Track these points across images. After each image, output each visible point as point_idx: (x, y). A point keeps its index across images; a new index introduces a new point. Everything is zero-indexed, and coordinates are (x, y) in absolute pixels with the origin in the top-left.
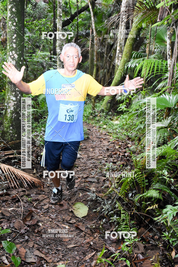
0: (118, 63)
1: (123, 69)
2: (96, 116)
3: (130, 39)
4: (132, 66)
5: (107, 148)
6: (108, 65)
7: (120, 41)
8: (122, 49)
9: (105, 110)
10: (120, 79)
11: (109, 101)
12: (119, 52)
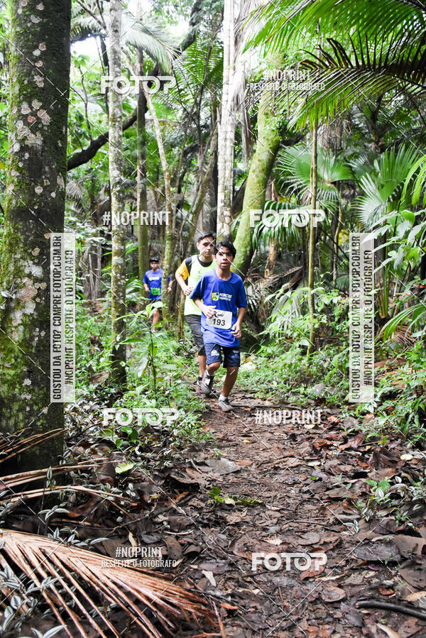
7: (224, 182)
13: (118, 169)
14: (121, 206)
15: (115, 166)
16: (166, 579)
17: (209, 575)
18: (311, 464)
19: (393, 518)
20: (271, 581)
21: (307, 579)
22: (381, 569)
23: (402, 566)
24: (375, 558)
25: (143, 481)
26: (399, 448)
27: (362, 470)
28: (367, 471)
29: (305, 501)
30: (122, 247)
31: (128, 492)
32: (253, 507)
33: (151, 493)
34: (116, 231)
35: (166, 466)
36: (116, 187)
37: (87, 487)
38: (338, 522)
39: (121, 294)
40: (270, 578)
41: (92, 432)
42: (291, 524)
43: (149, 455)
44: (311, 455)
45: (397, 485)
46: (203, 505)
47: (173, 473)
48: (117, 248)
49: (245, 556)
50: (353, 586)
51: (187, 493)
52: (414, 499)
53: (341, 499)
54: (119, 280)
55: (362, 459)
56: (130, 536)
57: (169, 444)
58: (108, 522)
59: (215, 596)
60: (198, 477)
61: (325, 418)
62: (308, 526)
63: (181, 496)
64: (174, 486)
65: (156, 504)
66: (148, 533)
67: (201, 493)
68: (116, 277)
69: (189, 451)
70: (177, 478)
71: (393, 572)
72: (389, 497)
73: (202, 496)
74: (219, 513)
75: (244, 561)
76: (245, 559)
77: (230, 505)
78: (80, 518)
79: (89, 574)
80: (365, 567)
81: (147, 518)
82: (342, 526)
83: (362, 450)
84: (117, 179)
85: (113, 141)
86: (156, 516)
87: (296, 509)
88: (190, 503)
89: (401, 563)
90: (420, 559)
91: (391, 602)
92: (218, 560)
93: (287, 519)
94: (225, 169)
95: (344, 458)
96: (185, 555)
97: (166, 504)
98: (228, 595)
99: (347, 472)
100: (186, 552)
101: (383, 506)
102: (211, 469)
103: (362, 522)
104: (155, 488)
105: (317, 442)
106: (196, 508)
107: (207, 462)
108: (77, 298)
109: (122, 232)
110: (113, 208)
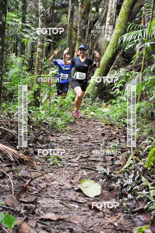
0: (107, 38)
1: (115, 44)
3: (126, 6)
4: (127, 40)
5: (102, 133)
6: (90, 44)
7: (111, 11)
8: (113, 21)
9: (91, 94)
10: (111, 56)
11: (97, 84)
12: (109, 25)
14: (43, 24)
15: (42, 4)
30: (42, 44)
34: (40, 36)
35: (41, 133)
36: (41, 14)
39: (40, 66)
43: (36, 129)
48: (40, 44)
54: (40, 59)
56: (18, 146)
60: (53, 139)
68: (38, 58)
69: (55, 132)
80: (90, 161)
84: (42, 10)
107: (60, 136)
108: (24, 67)
109: (43, 37)
110: (39, 24)
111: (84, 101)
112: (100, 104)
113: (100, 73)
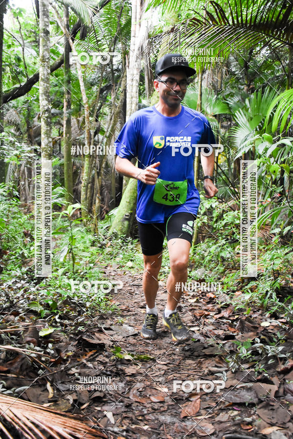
2: (102, 247)
9: (119, 233)
11: (127, 217)
13: (46, 100)
14: (48, 129)
15: (44, 97)
16: (75, 418)
17: (109, 415)
18: (192, 329)
19: (253, 370)
20: (157, 419)
21: (185, 417)
22: (243, 409)
23: (259, 407)
24: (238, 400)
25: (61, 342)
26: (260, 317)
27: (231, 334)
28: (234, 334)
29: (186, 357)
31: (48, 350)
32: (146, 361)
33: (67, 351)
34: (45, 148)
35: (80, 331)
36: (45, 114)
37: (15, 347)
38: (212, 373)
40: (157, 417)
41: (22, 304)
42: (175, 375)
43: (66, 322)
44: (193, 322)
45: (256, 345)
46: (107, 360)
47: (86, 336)
49: (139, 400)
50: (221, 422)
51: (95, 351)
52: (269, 355)
53: (214, 356)
55: (231, 325)
56: (48, 385)
57: (83, 313)
58: (31, 374)
59: (113, 432)
60: (105, 339)
61: (204, 294)
62: (188, 376)
63: (91, 353)
64: (84, 346)
65: (70, 359)
66: (63, 383)
67: (106, 351)
69: (99, 319)
70: (87, 339)
71: (252, 412)
72: (250, 354)
73: (106, 354)
74: (119, 367)
75: (137, 404)
76: (139, 402)
77: (129, 360)
78: (8, 372)
79: (12, 415)
80: (230, 408)
81: (62, 371)
82: (214, 376)
83: (231, 318)
84: (46, 108)
85: (43, 77)
86: (70, 369)
87: (179, 363)
88: (97, 359)
89: (258, 404)
90: (273, 402)
91: (250, 435)
92: (117, 403)
93: (172, 371)
94: (131, 103)
95: (218, 324)
96: (91, 400)
97: (78, 360)
98: (123, 431)
99: (220, 335)
100: (93, 397)
101: (245, 361)
102: (115, 332)
103: (229, 373)
104: (70, 348)
105: (197, 313)
106: (101, 363)
107: (112, 327)
108: (14, 200)
109: (50, 149)
110: (42, 130)
111: (111, 245)
112: (135, 247)
113: (130, 200)
